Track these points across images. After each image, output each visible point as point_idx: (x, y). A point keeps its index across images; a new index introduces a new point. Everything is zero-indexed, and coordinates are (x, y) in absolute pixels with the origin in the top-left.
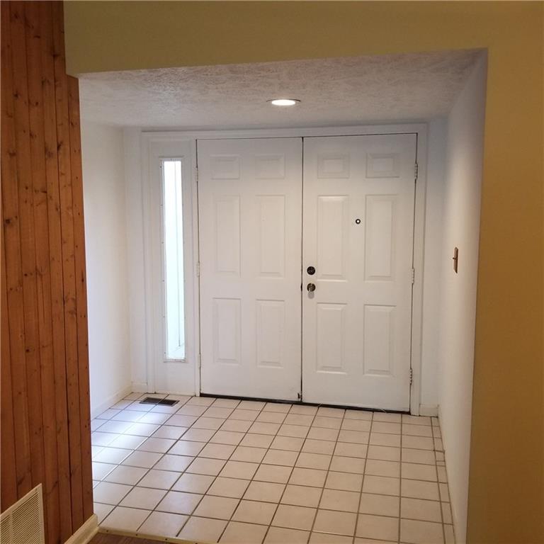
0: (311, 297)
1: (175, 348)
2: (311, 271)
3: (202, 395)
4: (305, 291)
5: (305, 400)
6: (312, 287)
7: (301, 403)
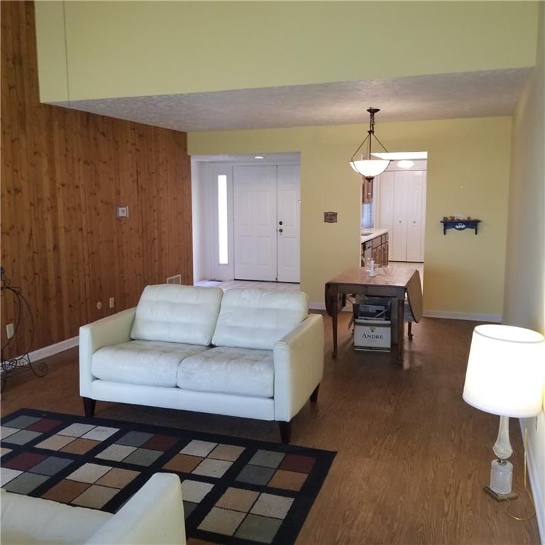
0: (281, 235)
1: (224, 258)
2: (281, 223)
3: (235, 280)
4: (279, 232)
5: (279, 280)
6: (281, 231)
7: (277, 282)
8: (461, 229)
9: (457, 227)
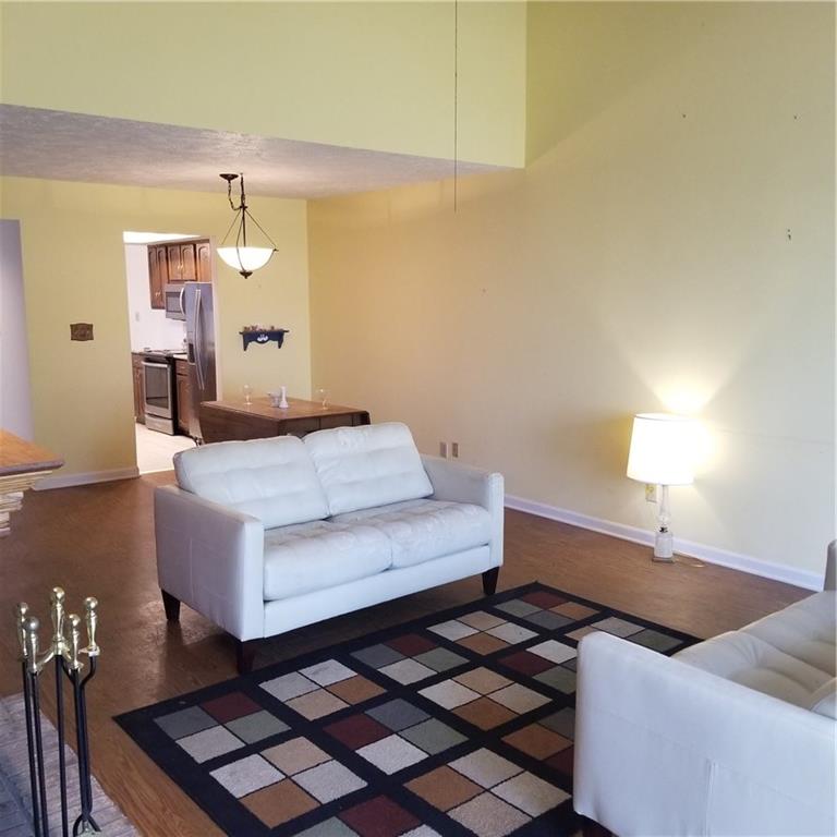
8: (263, 342)
9: (259, 340)
